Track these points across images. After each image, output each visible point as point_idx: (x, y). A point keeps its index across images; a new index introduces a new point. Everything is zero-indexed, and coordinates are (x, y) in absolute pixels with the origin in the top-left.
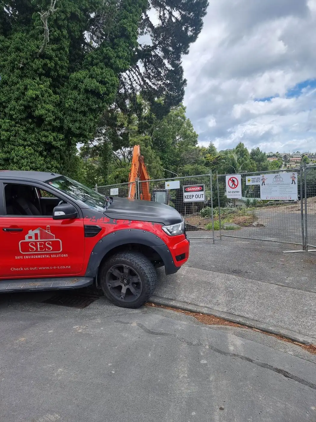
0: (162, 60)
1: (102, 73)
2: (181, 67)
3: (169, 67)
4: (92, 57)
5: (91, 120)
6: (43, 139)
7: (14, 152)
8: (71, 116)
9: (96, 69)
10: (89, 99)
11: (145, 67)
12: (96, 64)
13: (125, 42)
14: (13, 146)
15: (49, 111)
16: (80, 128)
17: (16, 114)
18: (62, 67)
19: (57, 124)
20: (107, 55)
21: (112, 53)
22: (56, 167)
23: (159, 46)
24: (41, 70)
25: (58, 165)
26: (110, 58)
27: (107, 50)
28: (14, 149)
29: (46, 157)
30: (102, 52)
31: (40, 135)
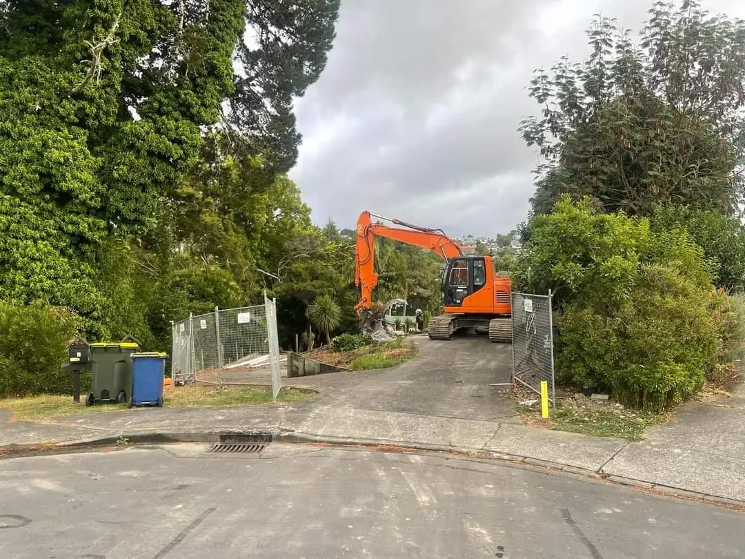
0: (260, 100)
1: (177, 128)
2: (292, 115)
3: (273, 111)
4: (161, 103)
5: (154, 197)
6: (70, 227)
7: (18, 250)
8: (121, 191)
9: (166, 121)
10: (153, 166)
11: (233, 108)
12: (167, 114)
13: (214, 84)
14: (14, 240)
15: (85, 183)
16: (135, 210)
17: (23, 186)
18: (107, 114)
19: (96, 203)
20: (186, 101)
21: (192, 98)
22: (89, 275)
23: (256, 79)
24: (72, 117)
25: (92, 271)
26: (189, 106)
27: (185, 94)
28: (17, 245)
29: (70, 258)
30: (178, 96)
31: (63, 220)
